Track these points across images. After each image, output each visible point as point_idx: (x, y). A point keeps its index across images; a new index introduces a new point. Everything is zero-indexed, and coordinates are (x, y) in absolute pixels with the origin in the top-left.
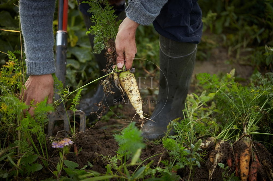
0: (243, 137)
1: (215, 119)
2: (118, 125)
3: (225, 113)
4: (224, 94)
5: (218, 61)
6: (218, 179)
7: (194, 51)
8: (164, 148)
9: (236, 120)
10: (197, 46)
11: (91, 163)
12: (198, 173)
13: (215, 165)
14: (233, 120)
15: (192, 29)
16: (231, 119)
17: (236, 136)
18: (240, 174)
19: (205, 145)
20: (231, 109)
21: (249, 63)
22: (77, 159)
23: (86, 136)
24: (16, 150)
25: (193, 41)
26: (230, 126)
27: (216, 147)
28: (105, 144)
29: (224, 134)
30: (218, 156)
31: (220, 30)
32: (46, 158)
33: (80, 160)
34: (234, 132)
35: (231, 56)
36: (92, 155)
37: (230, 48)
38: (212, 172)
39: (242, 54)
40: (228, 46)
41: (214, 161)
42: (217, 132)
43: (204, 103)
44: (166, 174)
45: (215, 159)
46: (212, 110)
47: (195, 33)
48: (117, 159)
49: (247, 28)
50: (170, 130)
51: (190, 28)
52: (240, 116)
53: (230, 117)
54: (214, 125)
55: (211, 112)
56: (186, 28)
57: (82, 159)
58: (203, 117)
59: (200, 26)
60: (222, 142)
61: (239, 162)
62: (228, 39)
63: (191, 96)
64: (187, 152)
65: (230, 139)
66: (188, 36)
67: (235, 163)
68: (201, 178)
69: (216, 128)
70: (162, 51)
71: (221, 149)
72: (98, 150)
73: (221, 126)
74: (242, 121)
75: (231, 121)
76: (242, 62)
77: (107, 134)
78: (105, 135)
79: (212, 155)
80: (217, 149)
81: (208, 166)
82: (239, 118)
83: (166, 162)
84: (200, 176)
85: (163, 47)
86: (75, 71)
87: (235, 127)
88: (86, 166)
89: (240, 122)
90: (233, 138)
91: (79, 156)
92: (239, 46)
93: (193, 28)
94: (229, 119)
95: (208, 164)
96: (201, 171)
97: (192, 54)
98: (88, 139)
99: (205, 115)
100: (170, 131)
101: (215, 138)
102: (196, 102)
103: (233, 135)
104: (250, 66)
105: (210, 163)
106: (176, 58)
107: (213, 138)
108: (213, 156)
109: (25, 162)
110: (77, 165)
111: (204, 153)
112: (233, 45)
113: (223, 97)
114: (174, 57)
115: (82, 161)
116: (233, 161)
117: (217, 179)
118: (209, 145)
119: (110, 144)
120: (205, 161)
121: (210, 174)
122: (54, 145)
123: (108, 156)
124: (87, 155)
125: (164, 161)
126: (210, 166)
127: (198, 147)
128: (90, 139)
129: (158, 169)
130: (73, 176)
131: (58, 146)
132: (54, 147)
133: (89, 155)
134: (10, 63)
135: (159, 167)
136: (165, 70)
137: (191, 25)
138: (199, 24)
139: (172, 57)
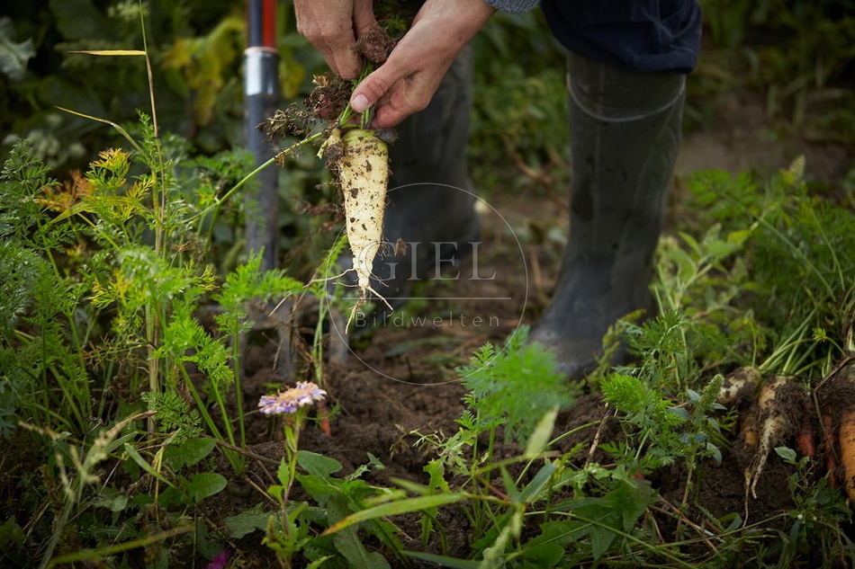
0: (846, 364)
1: (751, 312)
2: (443, 340)
3: (778, 293)
4: (773, 235)
5: (738, 133)
6: (772, 497)
7: (677, 98)
8: (607, 405)
9: (818, 313)
10: (687, 85)
11: (377, 457)
12: (710, 481)
13: (764, 453)
14: (809, 313)
15: (668, 32)
16: (801, 311)
17: (820, 363)
18: (843, 479)
19: (728, 393)
20: (801, 279)
21: (836, 136)
22: (331, 448)
23: (352, 374)
24: (142, 426)
25: (672, 65)
26: (800, 332)
27: (763, 400)
28: (412, 398)
29: (783, 358)
30: (770, 426)
31: (736, 36)
32: (238, 443)
33: (337, 449)
34: (811, 352)
35: (777, 116)
36: (376, 434)
37: (773, 92)
38: (756, 477)
39: (813, 108)
40: (767, 86)
41: (759, 442)
42: (761, 351)
43: (716, 261)
44: (620, 483)
45: (762, 434)
46: (738, 285)
47: (677, 42)
48: (460, 444)
49: (827, 26)
50: (612, 350)
51: (662, 27)
52: (829, 300)
53: (797, 305)
54: (749, 331)
55: (734, 291)
56: (649, 26)
57: (345, 445)
58: (713, 307)
59: (693, 17)
60: (781, 381)
61: (837, 443)
62: (765, 63)
63: (667, 242)
64: (676, 414)
65: (802, 373)
66: (657, 53)
67: (825, 447)
68: (720, 496)
69: (757, 340)
70: (577, 101)
71: (779, 405)
72: (391, 418)
73: (770, 332)
74: (838, 314)
75: (802, 316)
76: (812, 134)
77: (415, 368)
78: (410, 369)
79: (750, 423)
80: (766, 403)
81: (742, 458)
82: (826, 307)
83: (618, 448)
84: (717, 489)
85: (581, 90)
86: (300, 175)
87: (820, 335)
88: (364, 468)
89: (831, 317)
90: (810, 369)
91: (334, 438)
92: (801, 82)
93: (672, 26)
94: (796, 311)
95: (741, 453)
96: (719, 474)
97: (670, 108)
98: (358, 385)
99: (717, 299)
100: (614, 352)
101: (755, 371)
102: (689, 259)
103: (809, 360)
104: (840, 144)
105: (745, 447)
106: (622, 123)
107: (752, 371)
108: (754, 428)
109: (173, 460)
110: (337, 466)
111: (729, 418)
112: (781, 81)
113: (774, 242)
114: (617, 120)
115: (344, 453)
116: (817, 440)
117: (770, 498)
118: (740, 393)
119: (427, 398)
120: (728, 441)
121: (748, 483)
122: (267, 404)
123: (433, 433)
124: (361, 435)
125: (612, 446)
126: (746, 456)
127: (713, 398)
128: (364, 382)
129: (594, 471)
130: (327, 500)
131: (278, 408)
132: (267, 411)
133: (366, 435)
134: (112, 153)
135: (597, 464)
136: (590, 160)
137: (663, 17)
138: (690, 13)
139: (610, 120)
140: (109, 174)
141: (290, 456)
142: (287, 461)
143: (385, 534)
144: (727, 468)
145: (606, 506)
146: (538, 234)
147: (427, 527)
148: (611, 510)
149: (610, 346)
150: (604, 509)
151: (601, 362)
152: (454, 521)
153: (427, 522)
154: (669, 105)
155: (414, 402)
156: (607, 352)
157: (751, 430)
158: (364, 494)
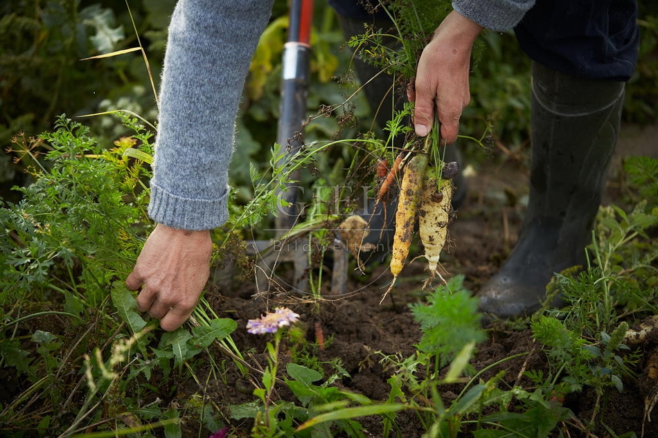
7: (617, 99)
8: (534, 340)
12: (617, 405)
15: (613, 46)
19: (638, 335)
23: (346, 303)
25: (614, 74)
28: (392, 323)
36: (358, 351)
38: (653, 404)
43: (641, 230)
44: (537, 404)
47: (619, 55)
48: (416, 364)
50: (552, 295)
51: (609, 43)
55: (657, 254)
56: (599, 40)
58: (637, 265)
59: (633, 37)
63: (608, 210)
64: (589, 350)
66: (604, 63)
68: (624, 417)
70: (538, 99)
72: (373, 339)
77: (397, 300)
78: (393, 301)
79: (653, 361)
81: (644, 388)
83: (538, 375)
84: (623, 412)
85: (541, 89)
88: (336, 377)
91: (327, 352)
93: (616, 42)
95: (644, 384)
96: (625, 400)
97: (612, 107)
98: (350, 311)
99: (641, 259)
100: (554, 297)
102: (619, 227)
105: (647, 380)
106: (571, 118)
108: (656, 365)
110: (318, 376)
111: (635, 356)
114: (568, 115)
118: (648, 336)
120: (635, 374)
121: (647, 409)
122: (254, 326)
123: (395, 354)
124: (347, 351)
125: (532, 374)
126: (647, 387)
127: (619, 340)
128: (355, 309)
129: (518, 392)
130: (309, 401)
131: (262, 329)
132: (254, 332)
133: (350, 351)
135: (520, 387)
136: (545, 145)
137: (610, 34)
138: (631, 34)
139: (562, 114)
141: (271, 366)
142: (269, 370)
143: (354, 431)
144: (632, 395)
145: (526, 421)
146: (512, 200)
147: (388, 427)
148: (529, 424)
149: (551, 293)
150: (525, 423)
151: (543, 304)
152: (412, 423)
153: (388, 422)
154: (610, 105)
155: (393, 327)
156: (549, 297)
157: (654, 367)
158: (338, 398)
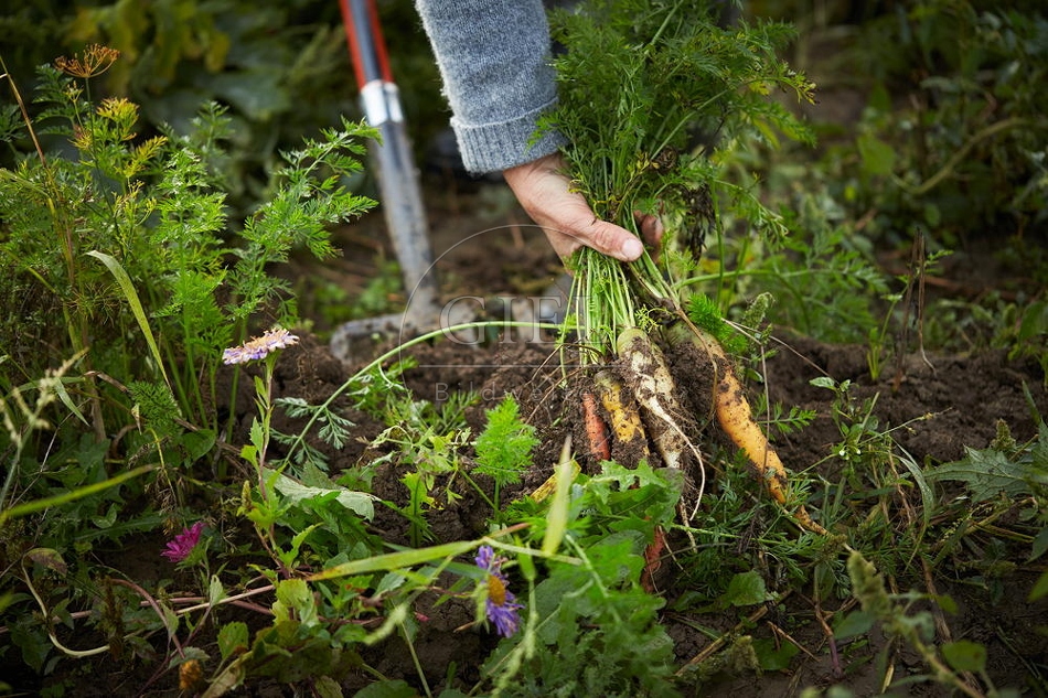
21: (847, 80)
39: (818, 51)
134: (116, 102)
140: (112, 125)
141: (263, 414)
142: (260, 420)
